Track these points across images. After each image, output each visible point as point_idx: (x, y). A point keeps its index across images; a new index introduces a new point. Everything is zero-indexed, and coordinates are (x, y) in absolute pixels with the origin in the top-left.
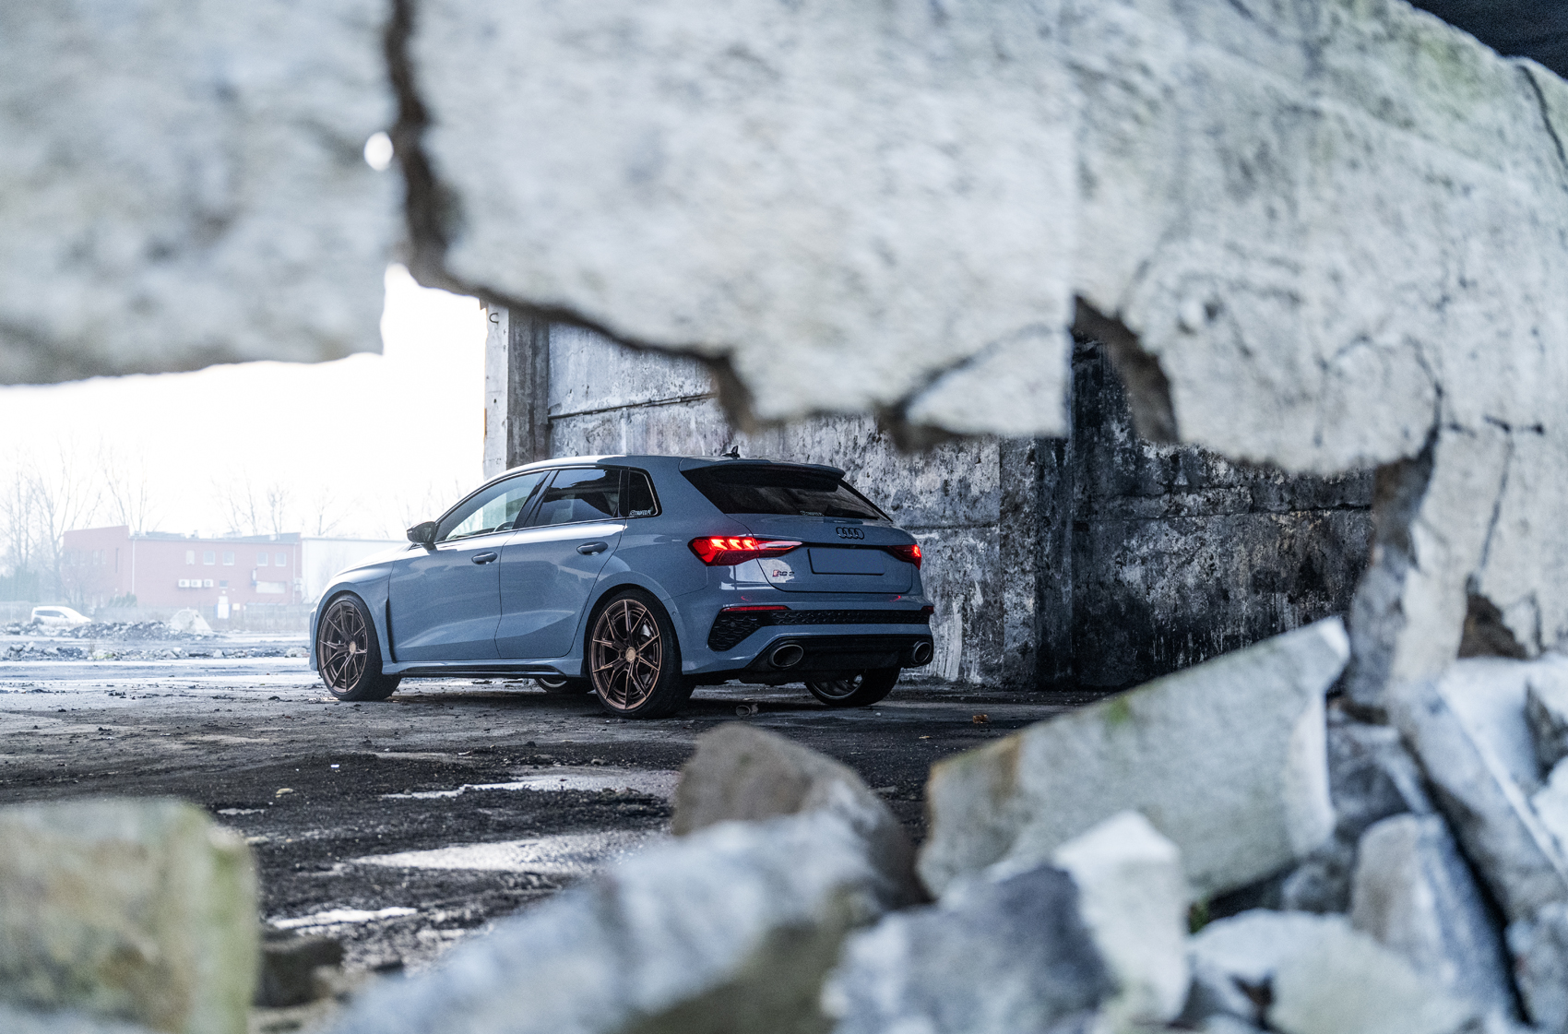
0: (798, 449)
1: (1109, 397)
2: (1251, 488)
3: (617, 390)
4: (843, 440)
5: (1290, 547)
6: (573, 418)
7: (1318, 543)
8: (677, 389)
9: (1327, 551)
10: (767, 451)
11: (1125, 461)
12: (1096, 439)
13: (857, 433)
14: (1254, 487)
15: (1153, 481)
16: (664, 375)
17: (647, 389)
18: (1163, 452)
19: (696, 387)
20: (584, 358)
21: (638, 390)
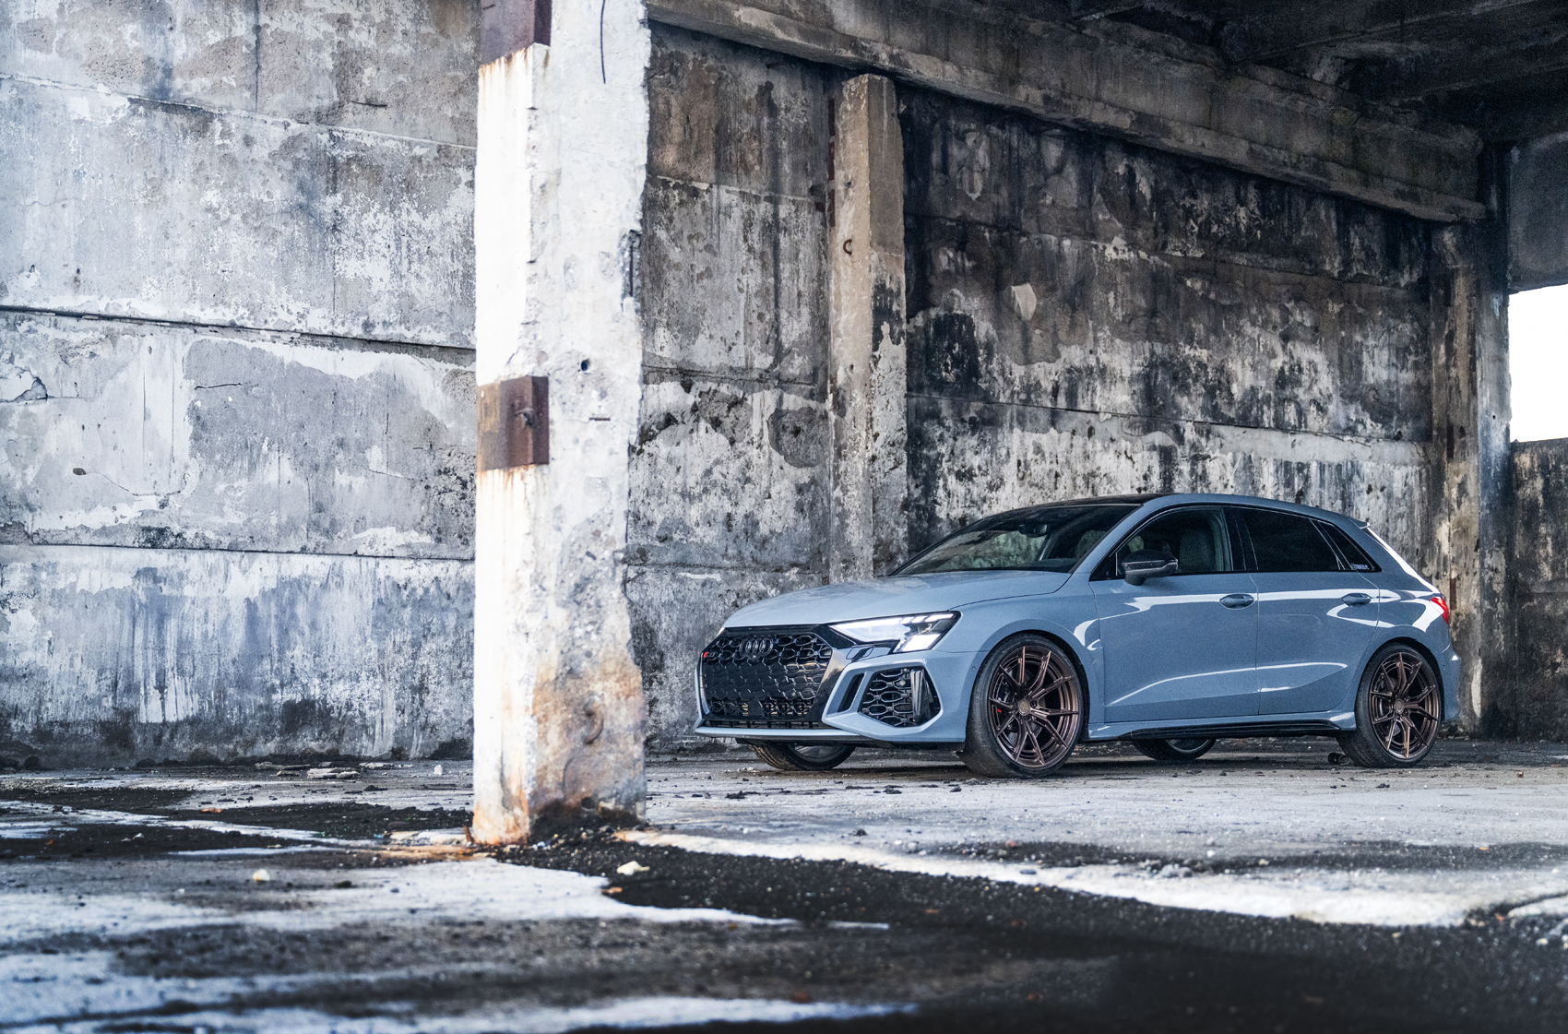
3: (153, 291)
6: (26, 315)
8: (293, 318)
10: (464, 439)
16: (265, 292)
17: (228, 305)
18: (953, 514)
19: (333, 322)
20: (69, 218)
21: (203, 299)
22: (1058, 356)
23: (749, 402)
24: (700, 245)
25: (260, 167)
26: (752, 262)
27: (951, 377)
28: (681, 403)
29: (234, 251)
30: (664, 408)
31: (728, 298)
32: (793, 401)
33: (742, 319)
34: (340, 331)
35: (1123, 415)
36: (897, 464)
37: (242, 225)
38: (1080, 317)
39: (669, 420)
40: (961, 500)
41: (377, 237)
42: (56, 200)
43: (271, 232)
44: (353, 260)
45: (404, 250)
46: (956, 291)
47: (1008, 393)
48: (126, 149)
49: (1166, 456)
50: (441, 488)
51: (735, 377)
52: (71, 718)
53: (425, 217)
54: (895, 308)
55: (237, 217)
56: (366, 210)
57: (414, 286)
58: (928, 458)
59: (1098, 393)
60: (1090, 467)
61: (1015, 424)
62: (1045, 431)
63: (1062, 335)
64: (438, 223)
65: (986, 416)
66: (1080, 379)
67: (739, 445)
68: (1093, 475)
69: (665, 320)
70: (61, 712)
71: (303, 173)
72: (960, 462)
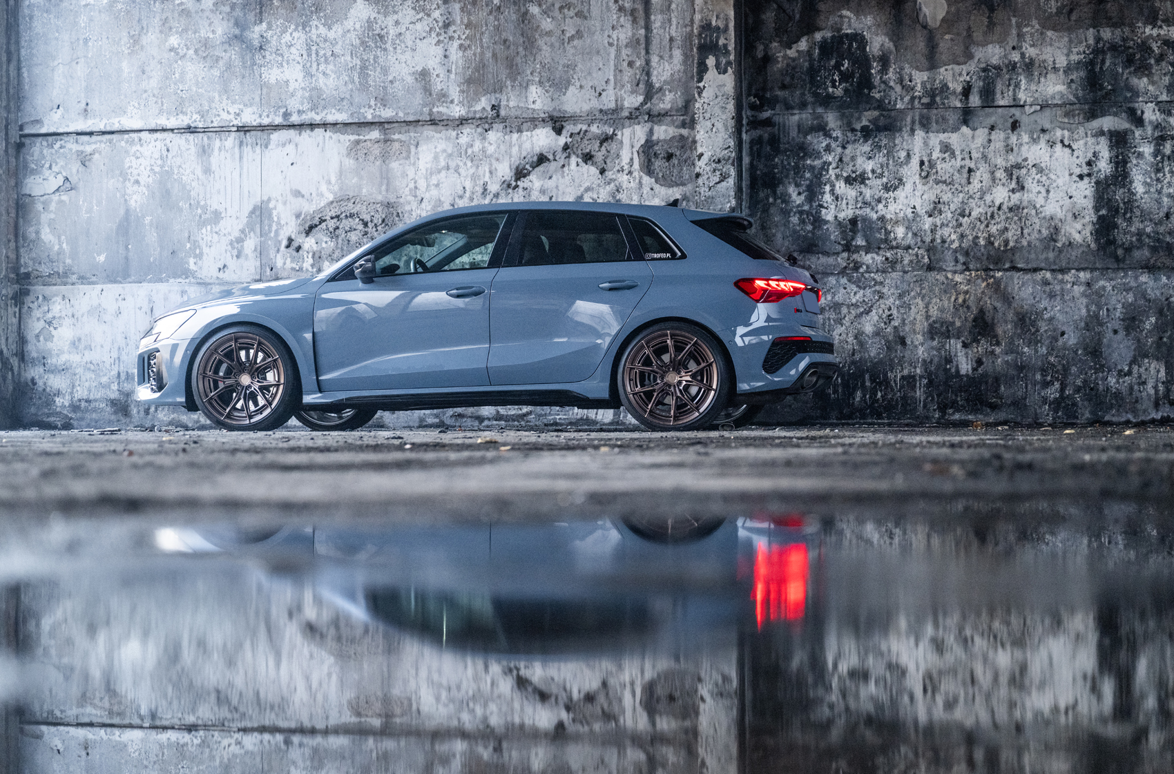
0: (407, 191)
1: (785, 163)
2: (928, 251)
3: (136, 111)
4: (468, 185)
5: (964, 301)
6: (59, 137)
7: (990, 298)
8: (232, 117)
9: (998, 305)
10: (364, 191)
11: (803, 222)
12: (771, 200)
13: (487, 179)
14: (931, 249)
15: (830, 240)
16: (211, 100)
17: (185, 113)
18: (842, 216)
19: (260, 116)
20: (81, 70)
21: (169, 113)
22: (970, 56)
23: (619, 137)
24: (572, 13)
25: (207, 13)
26: (622, 19)
27: (839, 92)
28: (553, 144)
29: (189, 76)
30: (537, 150)
31: (598, 52)
32: (663, 132)
33: (612, 68)
34: (266, 121)
35: (1056, 105)
36: (724, 178)
37: (194, 57)
38: (999, 15)
39: (542, 159)
40: (852, 202)
41: (293, 50)
42: (72, 60)
43: (215, 58)
44: (275, 68)
45: (314, 56)
46: (845, 13)
47: (907, 99)
48: (116, 18)
49: (1119, 141)
50: (347, 229)
51: (605, 118)
52: (92, 397)
53: (330, 28)
54: (721, 42)
55: (191, 52)
56: (284, 32)
57: (322, 81)
58: (812, 168)
59: (1023, 87)
60: (1013, 159)
61: (917, 126)
62: (955, 129)
63: (978, 36)
64: (340, 31)
65: (882, 122)
66: (998, 75)
67: (609, 174)
68: (1018, 166)
69: (537, 79)
70: (86, 393)
71: (238, 12)
72: (850, 168)
